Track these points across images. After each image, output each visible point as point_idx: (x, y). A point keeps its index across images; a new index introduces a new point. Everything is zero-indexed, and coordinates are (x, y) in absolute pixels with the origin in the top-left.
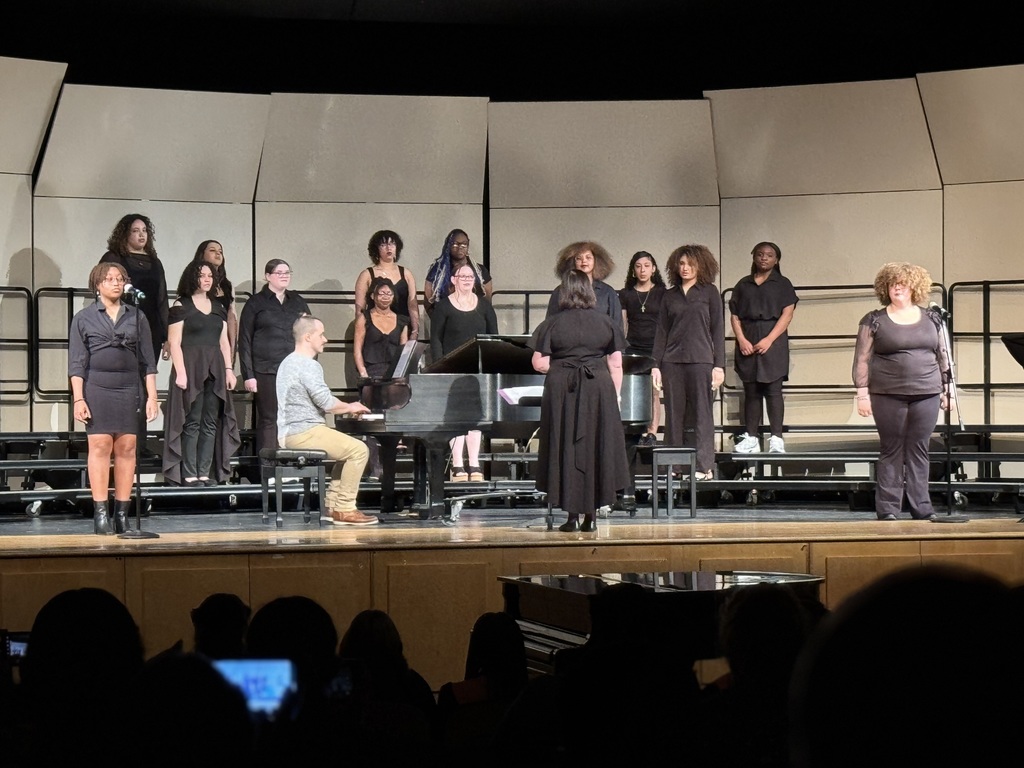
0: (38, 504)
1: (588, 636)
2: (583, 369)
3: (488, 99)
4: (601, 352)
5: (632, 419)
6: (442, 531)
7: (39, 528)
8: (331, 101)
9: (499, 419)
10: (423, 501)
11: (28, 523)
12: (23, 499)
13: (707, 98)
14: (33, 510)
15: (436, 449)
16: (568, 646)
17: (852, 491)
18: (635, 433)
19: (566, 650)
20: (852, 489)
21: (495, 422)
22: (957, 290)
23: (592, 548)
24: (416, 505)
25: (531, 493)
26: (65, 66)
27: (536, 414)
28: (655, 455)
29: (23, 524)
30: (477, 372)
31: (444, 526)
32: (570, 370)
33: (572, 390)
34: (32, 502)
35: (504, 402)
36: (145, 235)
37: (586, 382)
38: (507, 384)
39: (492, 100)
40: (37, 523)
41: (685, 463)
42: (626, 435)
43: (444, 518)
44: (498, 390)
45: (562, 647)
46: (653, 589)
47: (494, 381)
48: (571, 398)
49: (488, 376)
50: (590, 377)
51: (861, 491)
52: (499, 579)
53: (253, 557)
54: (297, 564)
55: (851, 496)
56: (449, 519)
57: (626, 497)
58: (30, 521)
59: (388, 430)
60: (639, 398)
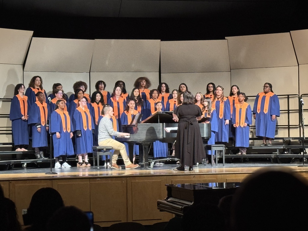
0: (25, 164)
1: (193, 202)
2: (190, 122)
3: (160, 40)
4: (195, 116)
5: (205, 136)
6: (148, 171)
7: (26, 171)
8: (113, 41)
9: (165, 137)
10: (142, 162)
11: (23, 170)
12: (22, 162)
13: (226, 39)
14: (24, 166)
15: (146, 146)
16: (187, 206)
17: (272, 158)
18: (205, 140)
19: (186, 207)
20: (272, 157)
21: (164, 138)
22: (303, 96)
23: (193, 176)
24: (140, 163)
25: (174, 159)
26: (33, 32)
27: (176, 135)
28: (212, 147)
29: (21, 170)
30: (158, 123)
31: (148, 169)
32: (186, 122)
33: (186, 128)
34: (24, 163)
35: (166, 132)
36: (40, 82)
37: (190, 126)
38: (167, 126)
39: (161, 41)
40: (25, 170)
41: (221, 150)
42: (203, 141)
43: (148, 167)
44: (164, 128)
45: (185, 206)
46: (212, 188)
47: (163, 125)
48: (186, 131)
49: (161, 124)
50: (192, 124)
51: (274, 158)
52: (166, 185)
53: (91, 180)
54: (104, 181)
55: (272, 159)
56: (150, 167)
57: (203, 160)
58: (23, 169)
59: (131, 140)
60: (207, 130)
